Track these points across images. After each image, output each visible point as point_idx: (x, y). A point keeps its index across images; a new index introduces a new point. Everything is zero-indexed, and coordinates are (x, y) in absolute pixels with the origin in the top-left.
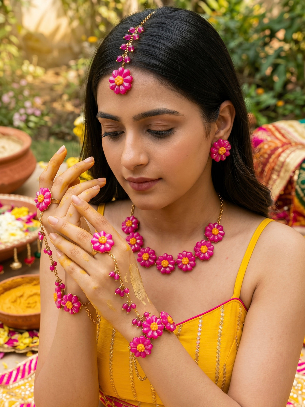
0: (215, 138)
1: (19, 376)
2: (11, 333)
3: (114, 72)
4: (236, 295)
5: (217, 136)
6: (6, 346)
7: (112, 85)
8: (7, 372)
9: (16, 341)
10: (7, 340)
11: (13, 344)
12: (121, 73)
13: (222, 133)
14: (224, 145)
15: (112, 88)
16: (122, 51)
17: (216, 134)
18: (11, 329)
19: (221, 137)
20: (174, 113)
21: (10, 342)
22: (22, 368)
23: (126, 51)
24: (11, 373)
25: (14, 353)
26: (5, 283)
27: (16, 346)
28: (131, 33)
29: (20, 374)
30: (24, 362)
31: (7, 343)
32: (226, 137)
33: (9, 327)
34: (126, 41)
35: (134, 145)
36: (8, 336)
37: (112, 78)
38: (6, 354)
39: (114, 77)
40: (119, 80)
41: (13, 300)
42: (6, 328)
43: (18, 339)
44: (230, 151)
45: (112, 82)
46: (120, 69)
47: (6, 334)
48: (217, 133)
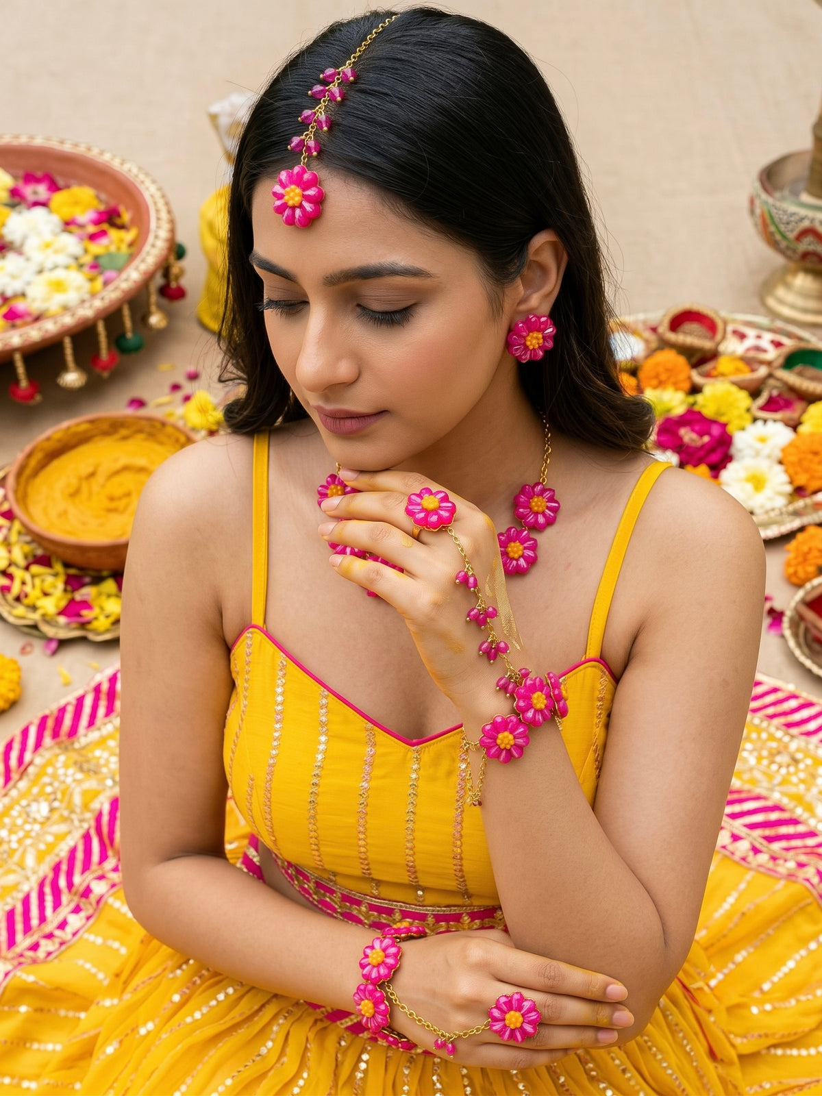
0: (516, 312)
1: (101, 711)
2: (73, 583)
3: (283, 175)
4: (593, 652)
5: (523, 307)
6: (62, 620)
7: (278, 203)
8: (71, 698)
9: (86, 605)
10: (63, 603)
11: (80, 616)
12: (298, 181)
13: (535, 300)
14: (538, 327)
15: (280, 210)
16: (304, 126)
17: (520, 303)
18: (72, 571)
19: (530, 311)
20: (416, 273)
21: (73, 610)
22: (105, 687)
23: (312, 127)
24: (80, 701)
25: (83, 640)
26: (48, 439)
27: (89, 622)
28: (325, 82)
29: (103, 704)
30: (109, 672)
31: (62, 613)
32: (546, 308)
33: (67, 565)
34: (315, 100)
35: (327, 337)
36: (65, 590)
37: (278, 189)
38: (63, 644)
39: (283, 186)
40: (293, 195)
41: (71, 490)
42: (59, 568)
43: (90, 599)
44: (555, 338)
45: (279, 196)
46: (296, 169)
47: (60, 585)
48: (524, 300)
